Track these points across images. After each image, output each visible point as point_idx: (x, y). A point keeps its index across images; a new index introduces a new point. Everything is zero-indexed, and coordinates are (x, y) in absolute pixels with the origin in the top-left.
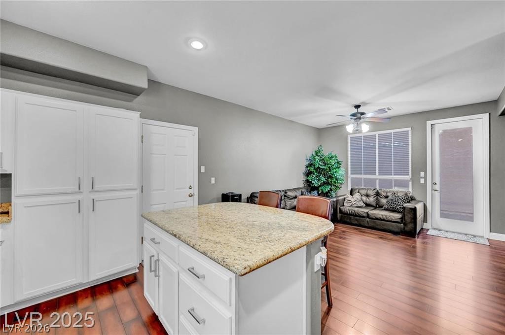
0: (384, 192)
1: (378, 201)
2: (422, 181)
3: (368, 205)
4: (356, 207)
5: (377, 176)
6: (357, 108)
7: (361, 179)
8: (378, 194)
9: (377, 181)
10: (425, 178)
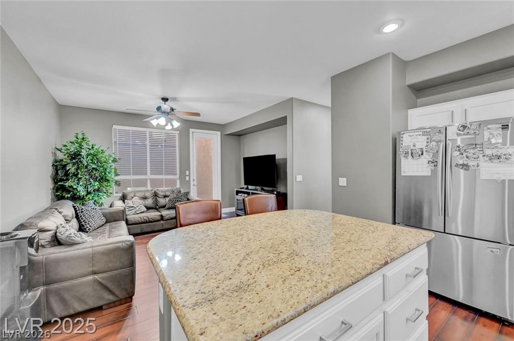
0: (162, 191)
1: (156, 202)
2: (187, 178)
3: (148, 208)
4: (140, 213)
5: (149, 176)
6: (165, 102)
7: (130, 180)
8: (156, 195)
9: (149, 181)
10: (189, 176)
